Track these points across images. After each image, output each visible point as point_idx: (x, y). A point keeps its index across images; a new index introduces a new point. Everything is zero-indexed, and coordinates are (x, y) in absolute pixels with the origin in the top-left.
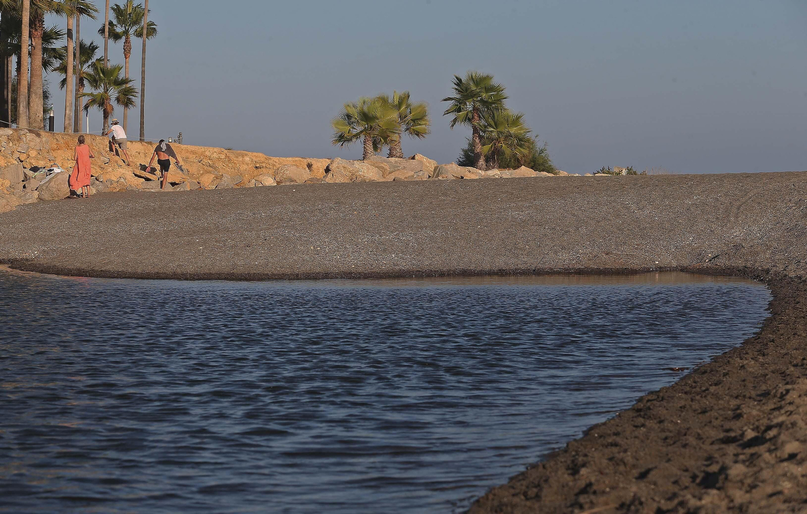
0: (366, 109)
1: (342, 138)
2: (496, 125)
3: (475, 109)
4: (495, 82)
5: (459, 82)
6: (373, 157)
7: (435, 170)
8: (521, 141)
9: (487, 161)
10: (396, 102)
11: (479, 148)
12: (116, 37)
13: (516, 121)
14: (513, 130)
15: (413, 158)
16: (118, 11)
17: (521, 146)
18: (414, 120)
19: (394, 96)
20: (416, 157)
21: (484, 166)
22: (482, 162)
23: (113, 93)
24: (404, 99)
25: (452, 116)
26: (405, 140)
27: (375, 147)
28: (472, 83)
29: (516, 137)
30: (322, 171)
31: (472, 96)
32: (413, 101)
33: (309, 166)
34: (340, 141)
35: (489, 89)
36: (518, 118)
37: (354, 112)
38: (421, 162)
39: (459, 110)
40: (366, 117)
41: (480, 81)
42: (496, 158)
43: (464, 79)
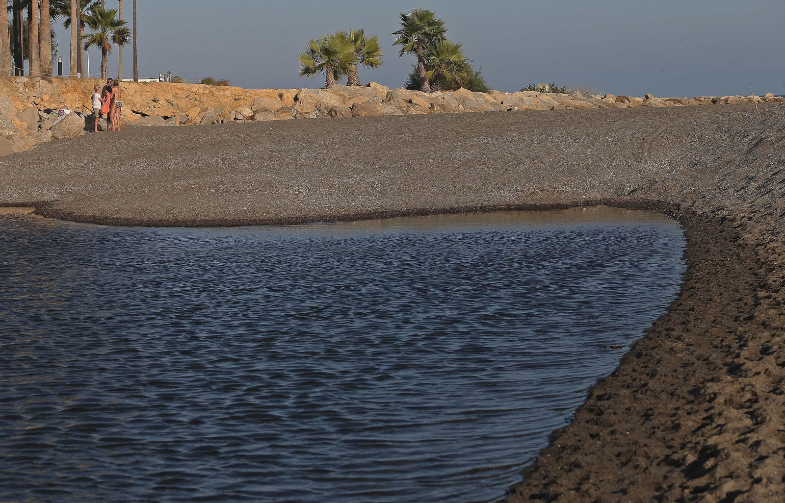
0: (327, 45)
1: (307, 71)
2: (438, 55)
3: (420, 41)
4: (436, 18)
5: (405, 18)
6: (334, 85)
7: (387, 95)
8: (460, 67)
9: (431, 84)
10: (353, 38)
11: (424, 74)
13: (455, 50)
14: (453, 58)
15: (369, 86)
17: (460, 71)
18: (368, 53)
19: (351, 33)
20: (371, 85)
21: (429, 89)
22: (426, 85)
23: (110, 33)
24: (358, 36)
25: (400, 47)
26: (360, 69)
27: (336, 77)
28: (416, 19)
29: (455, 63)
30: (291, 99)
31: (417, 30)
32: (367, 36)
33: (281, 96)
34: (306, 73)
35: (431, 24)
36: (457, 47)
37: (317, 47)
38: (375, 89)
39: (406, 42)
40: (327, 52)
41: (424, 16)
42: (440, 82)
43: (408, 14)
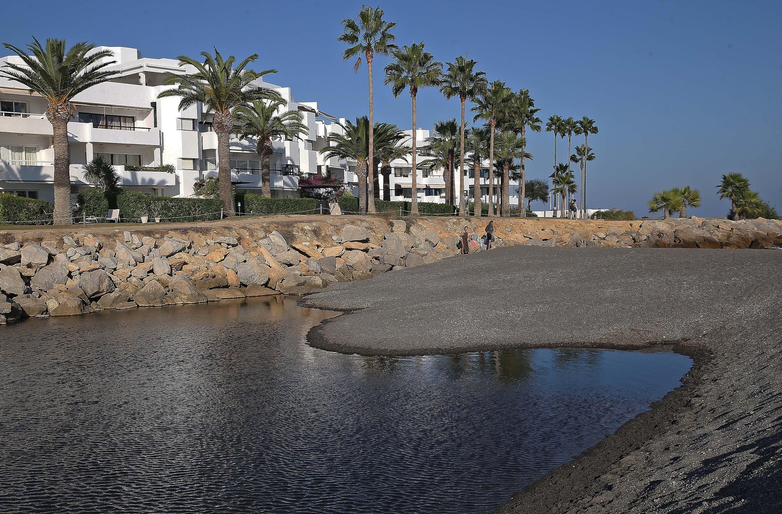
0: (665, 196)
1: (653, 210)
2: (744, 198)
3: (733, 191)
4: (744, 177)
5: (725, 178)
6: (669, 218)
7: (703, 223)
8: (758, 205)
9: (739, 215)
10: (683, 190)
11: (735, 209)
12: (577, 161)
13: (755, 195)
14: (753, 200)
15: (691, 218)
16: (577, 149)
17: (757, 207)
18: (692, 199)
19: (681, 188)
20: (692, 218)
21: (738, 218)
22: (736, 216)
23: (566, 187)
24: (687, 189)
25: (720, 195)
26: (686, 210)
27: (670, 213)
28: (731, 179)
29: (755, 203)
30: (638, 227)
31: (731, 185)
32: (692, 189)
33: (631, 225)
34: (652, 211)
35: (739, 181)
36: (756, 194)
37: (658, 197)
38: (694, 220)
39: (724, 192)
40: (664, 199)
41: (736, 177)
42: (744, 214)
43: (727, 175)
